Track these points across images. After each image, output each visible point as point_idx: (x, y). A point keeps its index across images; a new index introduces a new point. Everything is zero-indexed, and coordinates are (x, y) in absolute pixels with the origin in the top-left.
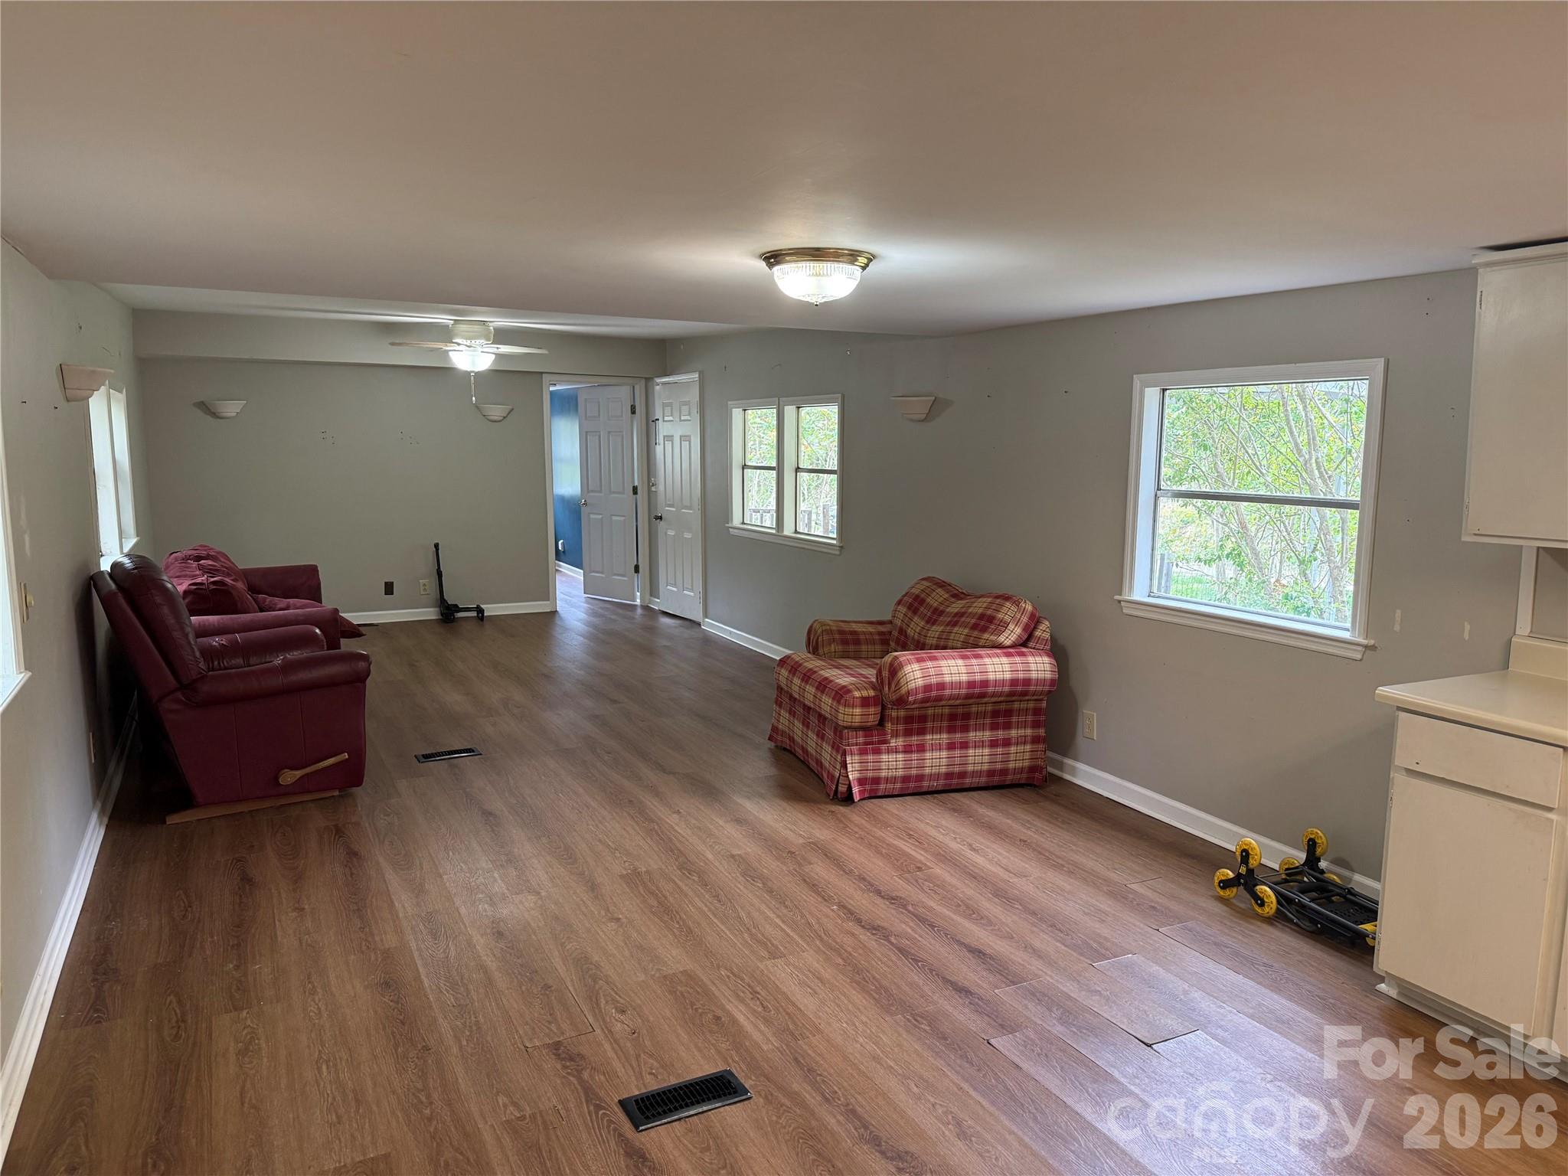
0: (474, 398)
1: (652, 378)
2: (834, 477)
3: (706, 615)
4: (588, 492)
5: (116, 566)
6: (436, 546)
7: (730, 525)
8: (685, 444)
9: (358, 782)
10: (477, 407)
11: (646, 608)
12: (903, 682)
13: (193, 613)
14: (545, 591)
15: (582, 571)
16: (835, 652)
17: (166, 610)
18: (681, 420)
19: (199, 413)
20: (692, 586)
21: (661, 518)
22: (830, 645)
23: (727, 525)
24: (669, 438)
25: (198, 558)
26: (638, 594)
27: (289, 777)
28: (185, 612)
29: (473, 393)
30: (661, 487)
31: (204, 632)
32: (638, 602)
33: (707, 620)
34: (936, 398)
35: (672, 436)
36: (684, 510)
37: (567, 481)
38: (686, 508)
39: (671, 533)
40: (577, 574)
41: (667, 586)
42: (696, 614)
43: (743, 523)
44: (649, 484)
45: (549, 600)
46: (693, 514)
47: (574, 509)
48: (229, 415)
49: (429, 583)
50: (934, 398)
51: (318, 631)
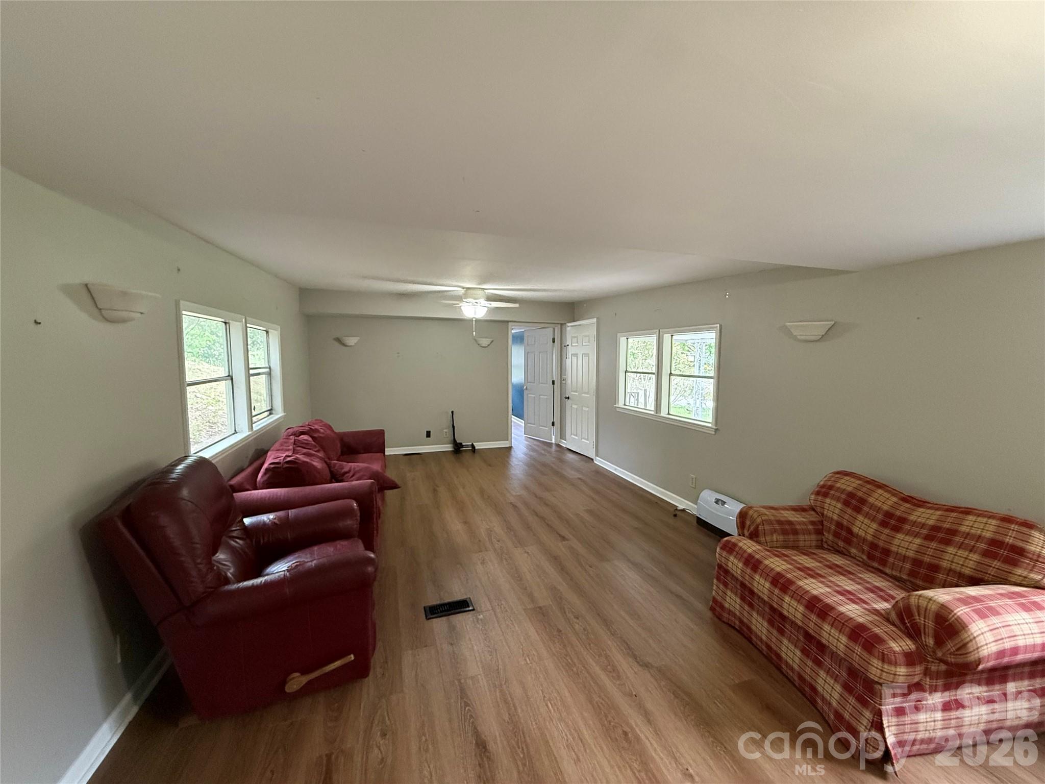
0: (474, 333)
1: (565, 324)
2: (712, 381)
3: (597, 455)
4: (528, 382)
6: (452, 412)
7: (617, 406)
8: (585, 359)
10: (476, 340)
11: (558, 446)
12: (971, 647)
14: (506, 436)
15: (523, 421)
16: (777, 541)
18: (583, 345)
19: (337, 344)
20: (588, 437)
21: (568, 398)
22: (772, 534)
23: (615, 406)
24: (576, 355)
25: (300, 434)
26: (553, 437)
29: (474, 330)
30: (569, 381)
32: (553, 441)
33: (597, 458)
34: (835, 322)
35: (577, 354)
36: (583, 395)
37: (517, 376)
38: (585, 393)
39: (575, 406)
40: (521, 423)
41: (571, 435)
42: (591, 453)
43: (625, 405)
44: (561, 380)
45: (508, 440)
46: (590, 398)
47: (520, 391)
48: (351, 344)
49: (448, 431)
50: (833, 322)
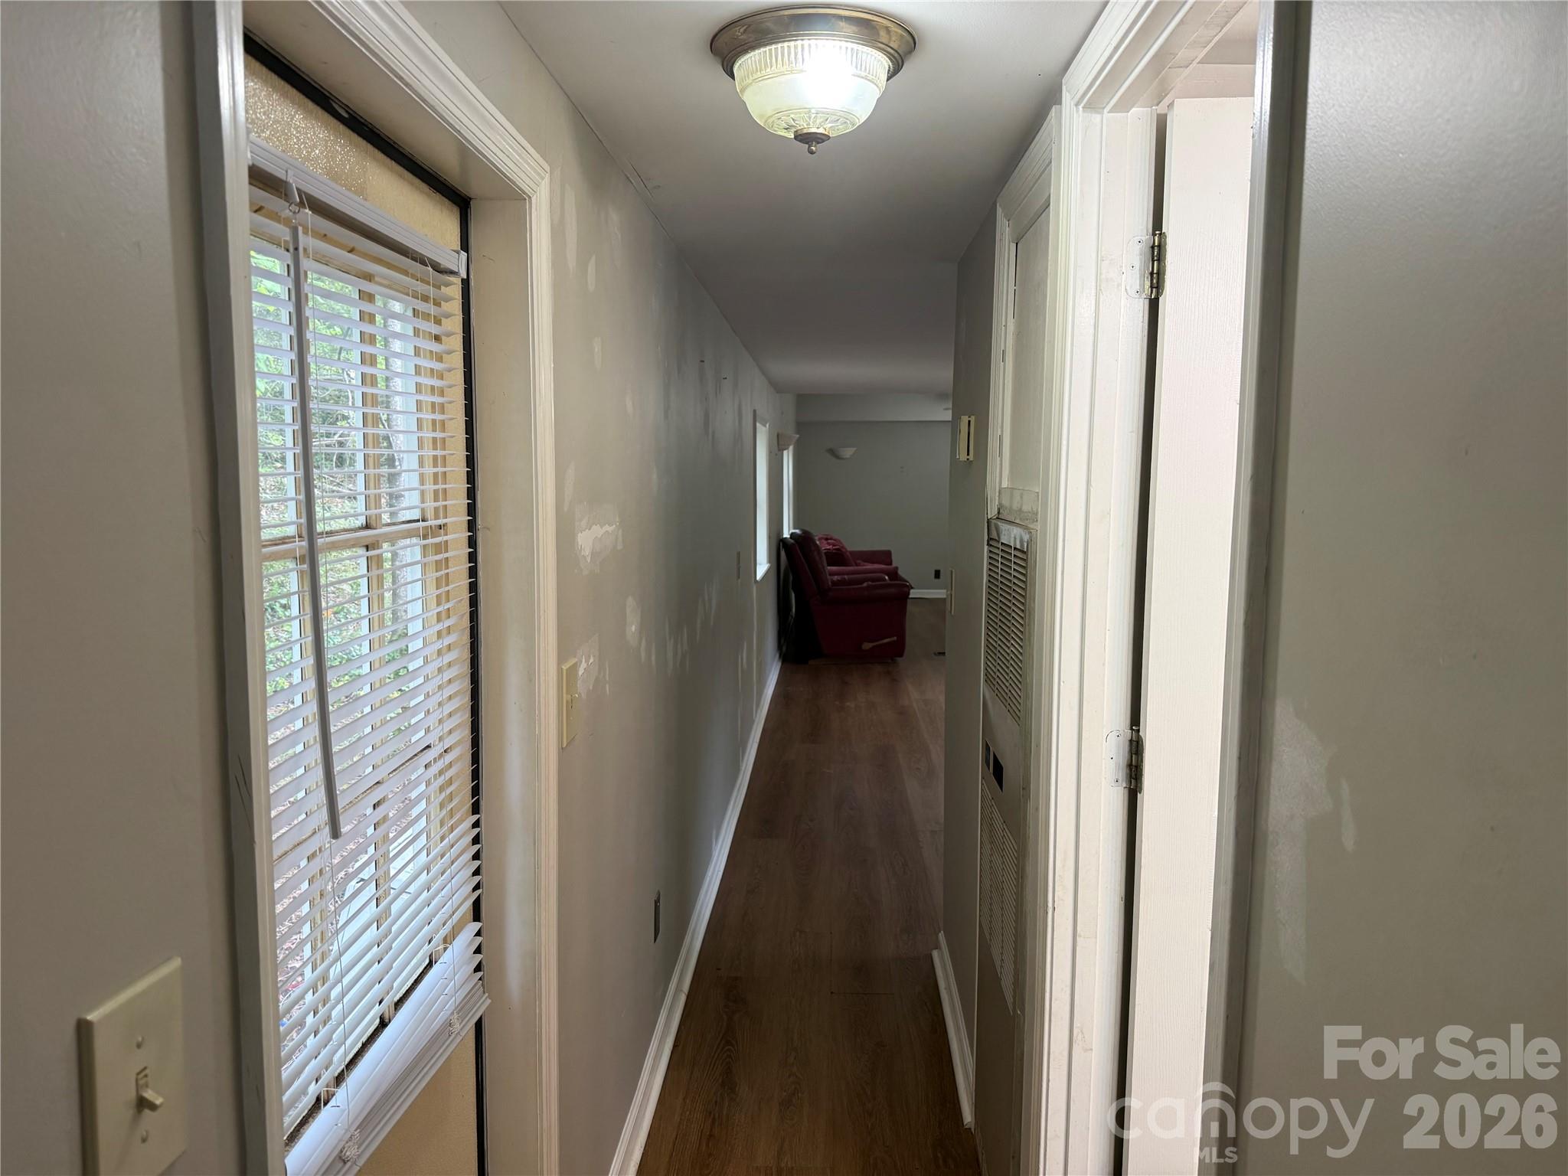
5: (792, 535)
9: (901, 655)
13: (829, 565)
17: (816, 553)
19: (830, 456)
25: (827, 539)
27: (867, 646)
28: (825, 564)
31: (832, 574)
48: (846, 456)
51: (887, 578)
